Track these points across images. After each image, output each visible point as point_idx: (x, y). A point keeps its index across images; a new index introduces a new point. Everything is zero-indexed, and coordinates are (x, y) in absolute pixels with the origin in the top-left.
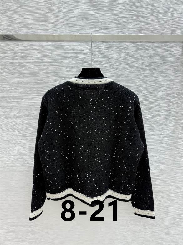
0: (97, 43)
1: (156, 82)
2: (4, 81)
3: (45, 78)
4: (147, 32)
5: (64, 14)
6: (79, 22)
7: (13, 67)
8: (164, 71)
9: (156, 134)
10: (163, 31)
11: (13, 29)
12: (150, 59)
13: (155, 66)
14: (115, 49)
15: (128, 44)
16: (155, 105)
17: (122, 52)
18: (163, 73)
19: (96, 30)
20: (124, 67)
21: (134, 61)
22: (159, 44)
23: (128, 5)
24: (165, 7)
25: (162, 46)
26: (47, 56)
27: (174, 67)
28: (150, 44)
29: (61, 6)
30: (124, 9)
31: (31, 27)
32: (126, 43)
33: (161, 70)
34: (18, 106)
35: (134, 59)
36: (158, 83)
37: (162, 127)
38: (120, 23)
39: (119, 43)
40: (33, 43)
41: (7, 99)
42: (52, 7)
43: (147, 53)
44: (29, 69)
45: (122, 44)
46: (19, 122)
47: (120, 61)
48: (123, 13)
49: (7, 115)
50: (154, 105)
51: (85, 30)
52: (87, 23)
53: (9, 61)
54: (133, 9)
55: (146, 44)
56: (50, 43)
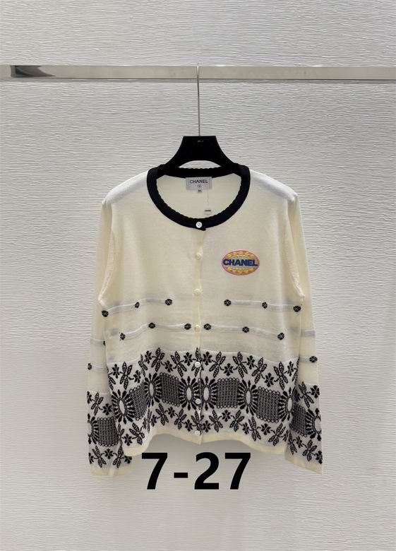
0: (238, 84)
1: (361, 166)
3: (127, 158)
4: (342, 60)
5: (168, 22)
6: (199, 39)
7: (57, 134)
8: (376, 144)
9: (360, 276)
10: (375, 58)
12: (348, 118)
13: (358, 132)
14: (275, 97)
15: (304, 86)
16: (359, 215)
17: (290, 104)
18: (375, 148)
20: (293, 135)
21: (314, 122)
22: (366, 86)
25: (374, 90)
26: (129, 112)
28: (348, 87)
30: (293, 11)
31: (97, 49)
32: (299, 84)
33: (371, 141)
34: (68, 218)
35: (314, 117)
36: (364, 168)
37: (373, 260)
38: (285, 43)
39: (283, 85)
40: (100, 85)
41: (46, 204)
42: (142, 7)
43: (341, 105)
44: (92, 139)
46: (70, 253)
47: (285, 122)
48: (291, 20)
49: (44, 238)
50: (355, 214)
53: (49, 123)
54: (312, 12)
55: (340, 86)
56: (138, 84)
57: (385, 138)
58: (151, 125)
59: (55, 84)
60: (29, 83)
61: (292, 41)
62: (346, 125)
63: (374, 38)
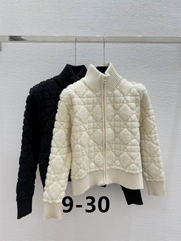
1: (159, 79)
2: (20, 77)
4: (150, 33)
5: (76, 17)
6: (89, 25)
7: (28, 65)
8: (165, 69)
10: (165, 33)
11: (29, 30)
12: (153, 58)
13: (158, 64)
14: (122, 49)
15: (134, 44)
16: (158, 99)
17: (128, 52)
18: (164, 71)
19: (105, 32)
20: (129, 65)
21: (138, 60)
22: (161, 44)
23: (133, 10)
24: (166, 12)
26: (59, 55)
27: (174, 65)
28: (153, 45)
29: (73, 11)
30: (129, 13)
31: (45, 29)
32: (132, 44)
33: (163, 68)
35: (138, 58)
37: (164, 119)
39: (125, 44)
40: (47, 44)
41: (23, 95)
42: (65, 11)
43: (150, 53)
44: (43, 67)
45: (128, 44)
47: (126, 60)
48: (129, 17)
49: (22, 109)
50: (156, 99)
51: (95, 32)
52: (97, 25)
53: (25, 60)
54: (137, 13)
55: (150, 44)
56: (63, 43)
57: (169, 67)
59: (27, 44)
60: (16, 43)
61: (129, 26)
62: (152, 61)
63: (164, 24)
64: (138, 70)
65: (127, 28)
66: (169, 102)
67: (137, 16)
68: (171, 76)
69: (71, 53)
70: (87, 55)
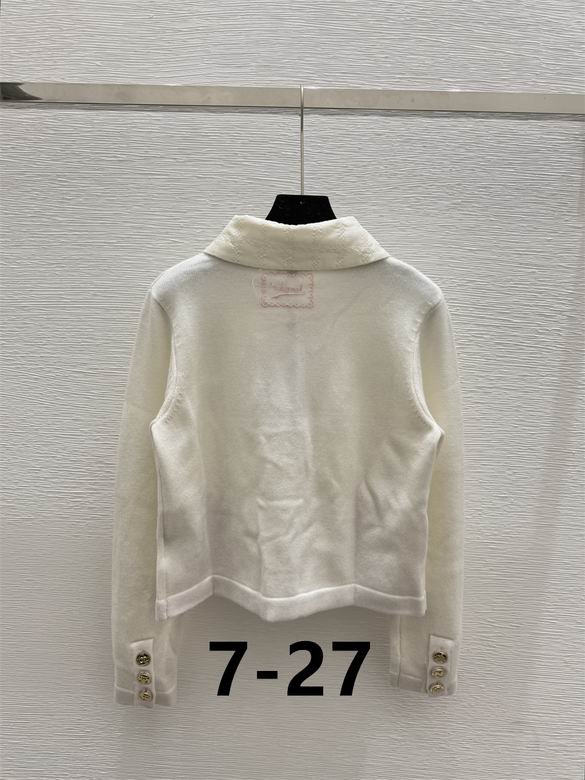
1: (501, 249)
8: (526, 214)
9: (499, 419)
10: (526, 84)
12: (482, 174)
13: (498, 196)
14: (371, 140)
16: (498, 323)
17: (393, 150)
18: (524, 221)
20: (396, 198)
21: (429, 179)
22: (512, 124)
24: (533, 7)
27: (559, 201)
30: (398, 11)
31: (98, 63)
33: (518, 210)
35: (430, 172)
36: (507, 251)
37: (520, 394)
38: (386, 58)
43: (471, 154)
44: (87, 199)
47: (386, 179)
48: (395, 24)
49: (11, 348)
50: (493, 322)
57: (540, 206)
58: (178, 180)
61: (396, 55)
62: (479, 185)
63: (522, 53)
64: (428, 215)
65: (390, 63)
66: (541, 333)
67: (427, 23)
68: (549, 241)
69: (189, 152)
70: (244, 157)
